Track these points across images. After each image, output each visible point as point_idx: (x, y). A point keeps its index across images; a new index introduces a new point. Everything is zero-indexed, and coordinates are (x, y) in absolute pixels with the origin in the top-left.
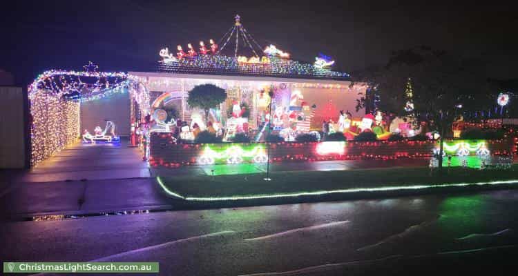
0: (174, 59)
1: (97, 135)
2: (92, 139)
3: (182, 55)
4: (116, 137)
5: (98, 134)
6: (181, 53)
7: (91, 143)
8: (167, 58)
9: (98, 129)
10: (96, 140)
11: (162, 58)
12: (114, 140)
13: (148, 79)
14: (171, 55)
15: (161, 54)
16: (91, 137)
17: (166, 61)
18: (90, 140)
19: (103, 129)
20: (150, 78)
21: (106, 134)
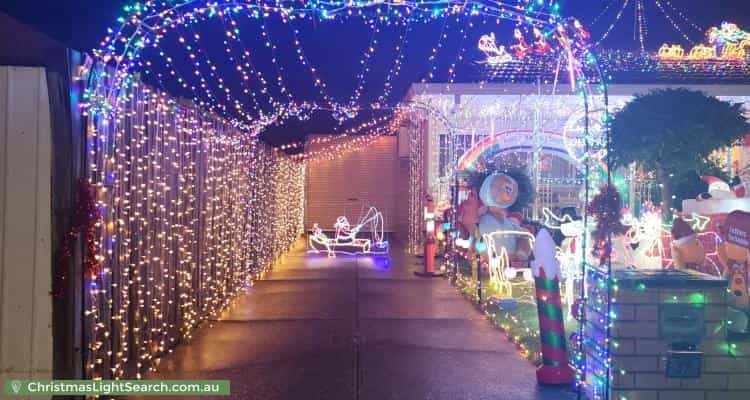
0: (508, 58)
1: (339, 237)
2: (328, 245)
3: (523, 49)
4: (381, 243)
5: (342, 234)
6: (520, 46)
7: (325, 255)
8: (494, 54)
9: (342, 223)
10: (337, 248)
11: (483, 56)
12: (375, 248)
13: (458, 101)
14: (502, 48)
15: (481, 47)
16: (326, 241)
17: (492, 61)
18: (323, 247)
19: (353, 222)
20: (464, 98)
21: (359, 235)
